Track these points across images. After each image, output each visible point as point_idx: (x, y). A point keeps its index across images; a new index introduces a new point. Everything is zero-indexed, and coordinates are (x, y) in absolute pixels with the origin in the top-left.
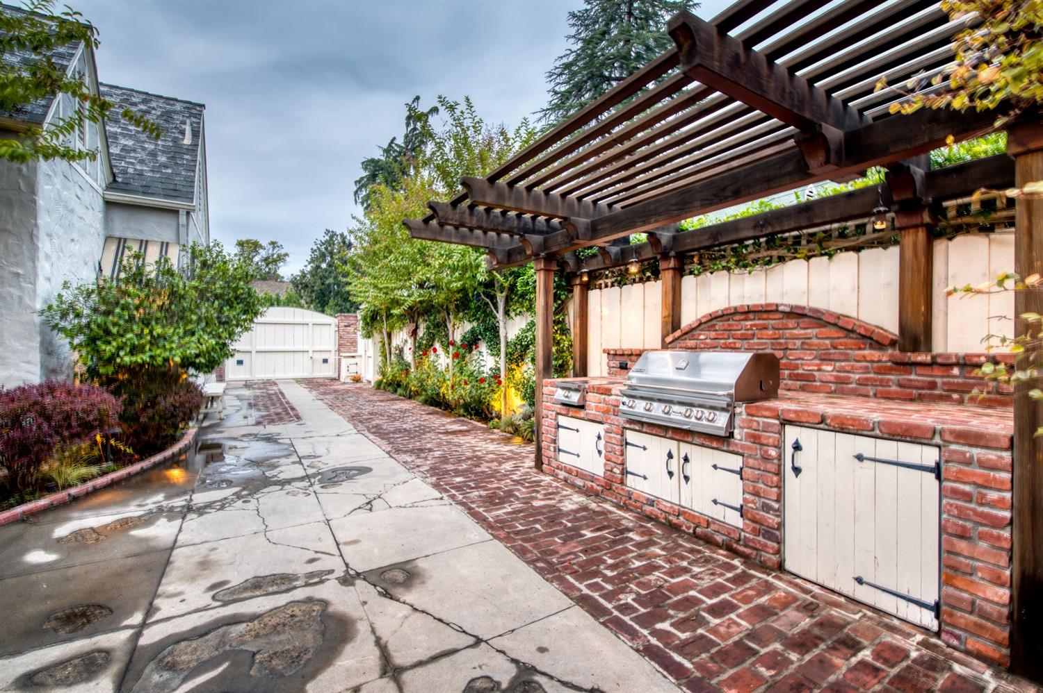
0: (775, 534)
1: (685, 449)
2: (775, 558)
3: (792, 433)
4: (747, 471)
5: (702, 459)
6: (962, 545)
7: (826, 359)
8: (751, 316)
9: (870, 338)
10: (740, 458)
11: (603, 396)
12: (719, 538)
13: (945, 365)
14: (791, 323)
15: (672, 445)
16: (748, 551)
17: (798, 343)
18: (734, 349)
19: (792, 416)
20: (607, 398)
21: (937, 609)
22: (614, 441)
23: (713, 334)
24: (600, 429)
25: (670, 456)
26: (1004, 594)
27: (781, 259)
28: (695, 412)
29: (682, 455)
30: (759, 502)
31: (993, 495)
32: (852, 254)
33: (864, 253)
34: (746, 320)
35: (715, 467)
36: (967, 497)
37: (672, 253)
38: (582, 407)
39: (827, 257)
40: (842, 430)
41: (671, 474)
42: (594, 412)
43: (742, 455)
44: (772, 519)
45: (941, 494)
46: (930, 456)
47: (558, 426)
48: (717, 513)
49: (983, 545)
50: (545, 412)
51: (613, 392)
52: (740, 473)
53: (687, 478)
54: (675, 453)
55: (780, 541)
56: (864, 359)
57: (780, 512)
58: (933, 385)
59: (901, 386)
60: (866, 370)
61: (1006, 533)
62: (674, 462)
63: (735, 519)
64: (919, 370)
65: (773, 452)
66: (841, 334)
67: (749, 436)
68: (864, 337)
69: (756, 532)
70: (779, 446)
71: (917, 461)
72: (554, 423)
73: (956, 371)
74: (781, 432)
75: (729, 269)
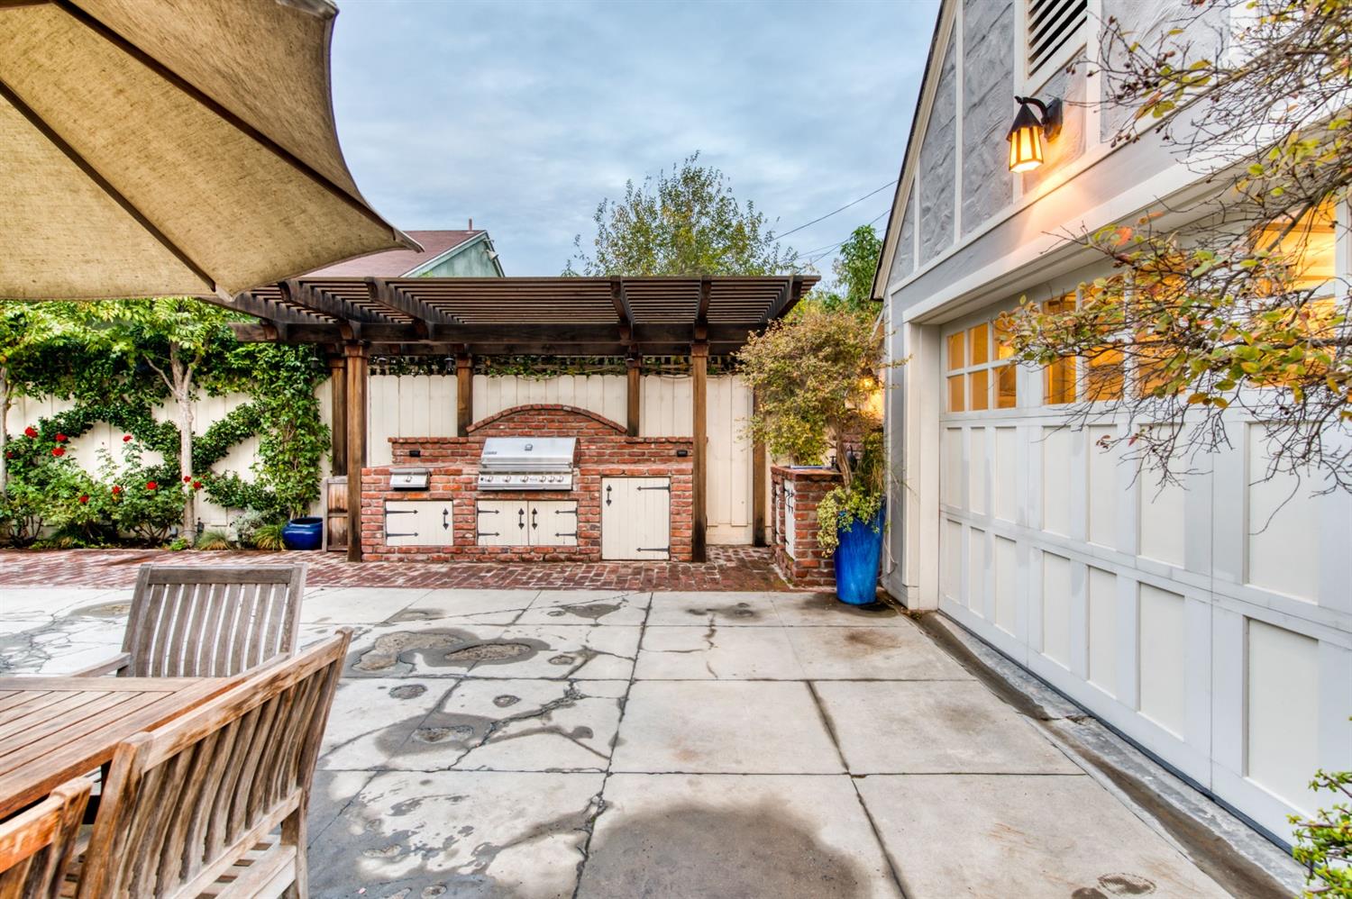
0: (596, 542)
1: (533, 505)
2: (598, 555)
3: (606, 482)
4: (582, 510)
5: (546, 509)
6: (678, 517)
7: (591, 441)
8: (543, 412)
9: (615, 428)
10: (575, 503)
11: (452, 477)
12: (562, 556)
13: (647, 442)
14: (571, 418)
15: (523, 505)
16: (582, 557)
17: (575, 431)
18: (568, 436)
19: (608, 472)
20: (457, 478)
21: (668, 550)
22: (466, 512)
23: (512, 425)
24: (448, 505)
25: (521, 512)
26: (690, 532)
27: (554, 372)
28: (549, 477)
29: (531, 511)
30: (588, 525)
31: (687, 494)
32: (599, 377)
33: (606, 377)
34: (539, 415)
35: (557, 512)
36: (679, 496)
37: (470, 355)
38: (426, 489)
39: (585, 377)
40: (633, 476)
41: (521, 525)
42: (441, 491)
43: (577, 500)
44: (596, 533)
45: (671, 498)
46: (665, 482)
47: (387, 512)
48: (559, 542)
49: (684, 515)
50: (366, 501)
51: (464, 472)
52: (576, 512)
53: (535, 525)
54: (525, 510)
55: (599, 544)
56: (612, 441)
57: (600, 529)
58: (643, 454)
59: (630, 455)
60: (613, 447)
61: (691, 508)
62: (524, 516)
63: (572, 541)
64: (638, 446)
65: (597, 495)
66: (601, 426)
67: (582, 488)
68: (613, 428)
69: (586, 544)
70: (599, 491)
71: (661, 486)
72: (382, 510)
73: (653, 446)
74: (601, 483)
75: (516, 374)
